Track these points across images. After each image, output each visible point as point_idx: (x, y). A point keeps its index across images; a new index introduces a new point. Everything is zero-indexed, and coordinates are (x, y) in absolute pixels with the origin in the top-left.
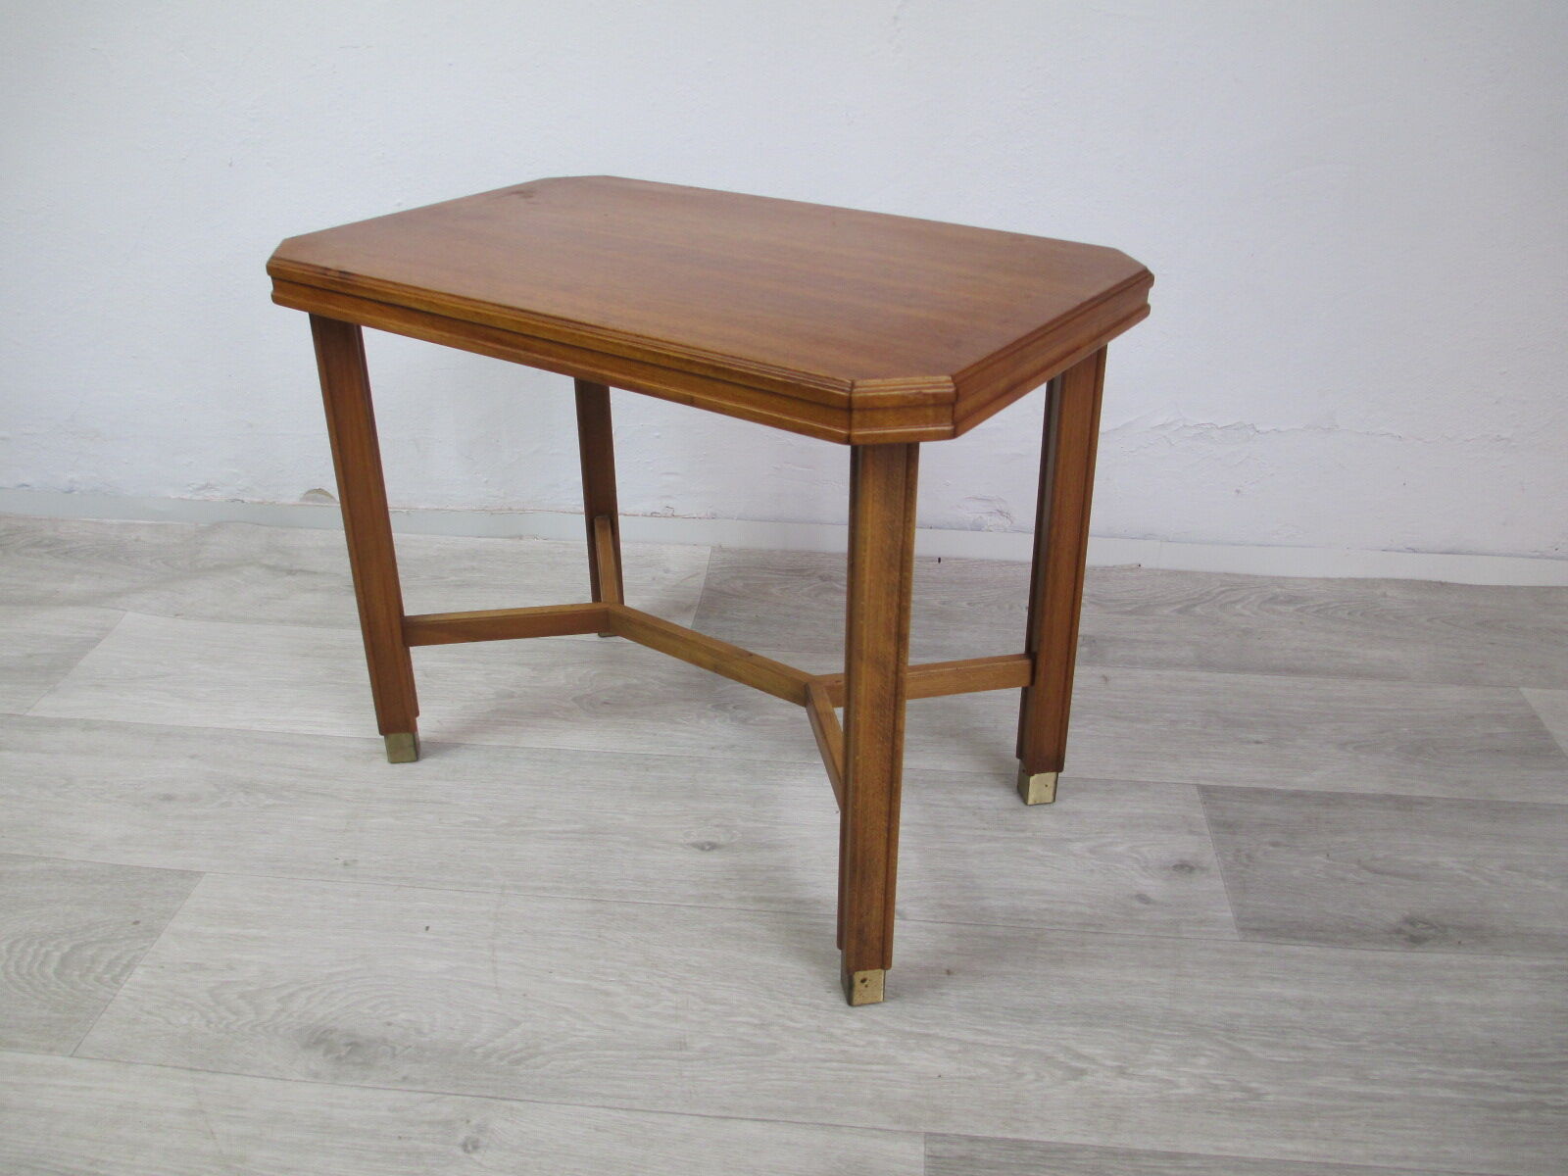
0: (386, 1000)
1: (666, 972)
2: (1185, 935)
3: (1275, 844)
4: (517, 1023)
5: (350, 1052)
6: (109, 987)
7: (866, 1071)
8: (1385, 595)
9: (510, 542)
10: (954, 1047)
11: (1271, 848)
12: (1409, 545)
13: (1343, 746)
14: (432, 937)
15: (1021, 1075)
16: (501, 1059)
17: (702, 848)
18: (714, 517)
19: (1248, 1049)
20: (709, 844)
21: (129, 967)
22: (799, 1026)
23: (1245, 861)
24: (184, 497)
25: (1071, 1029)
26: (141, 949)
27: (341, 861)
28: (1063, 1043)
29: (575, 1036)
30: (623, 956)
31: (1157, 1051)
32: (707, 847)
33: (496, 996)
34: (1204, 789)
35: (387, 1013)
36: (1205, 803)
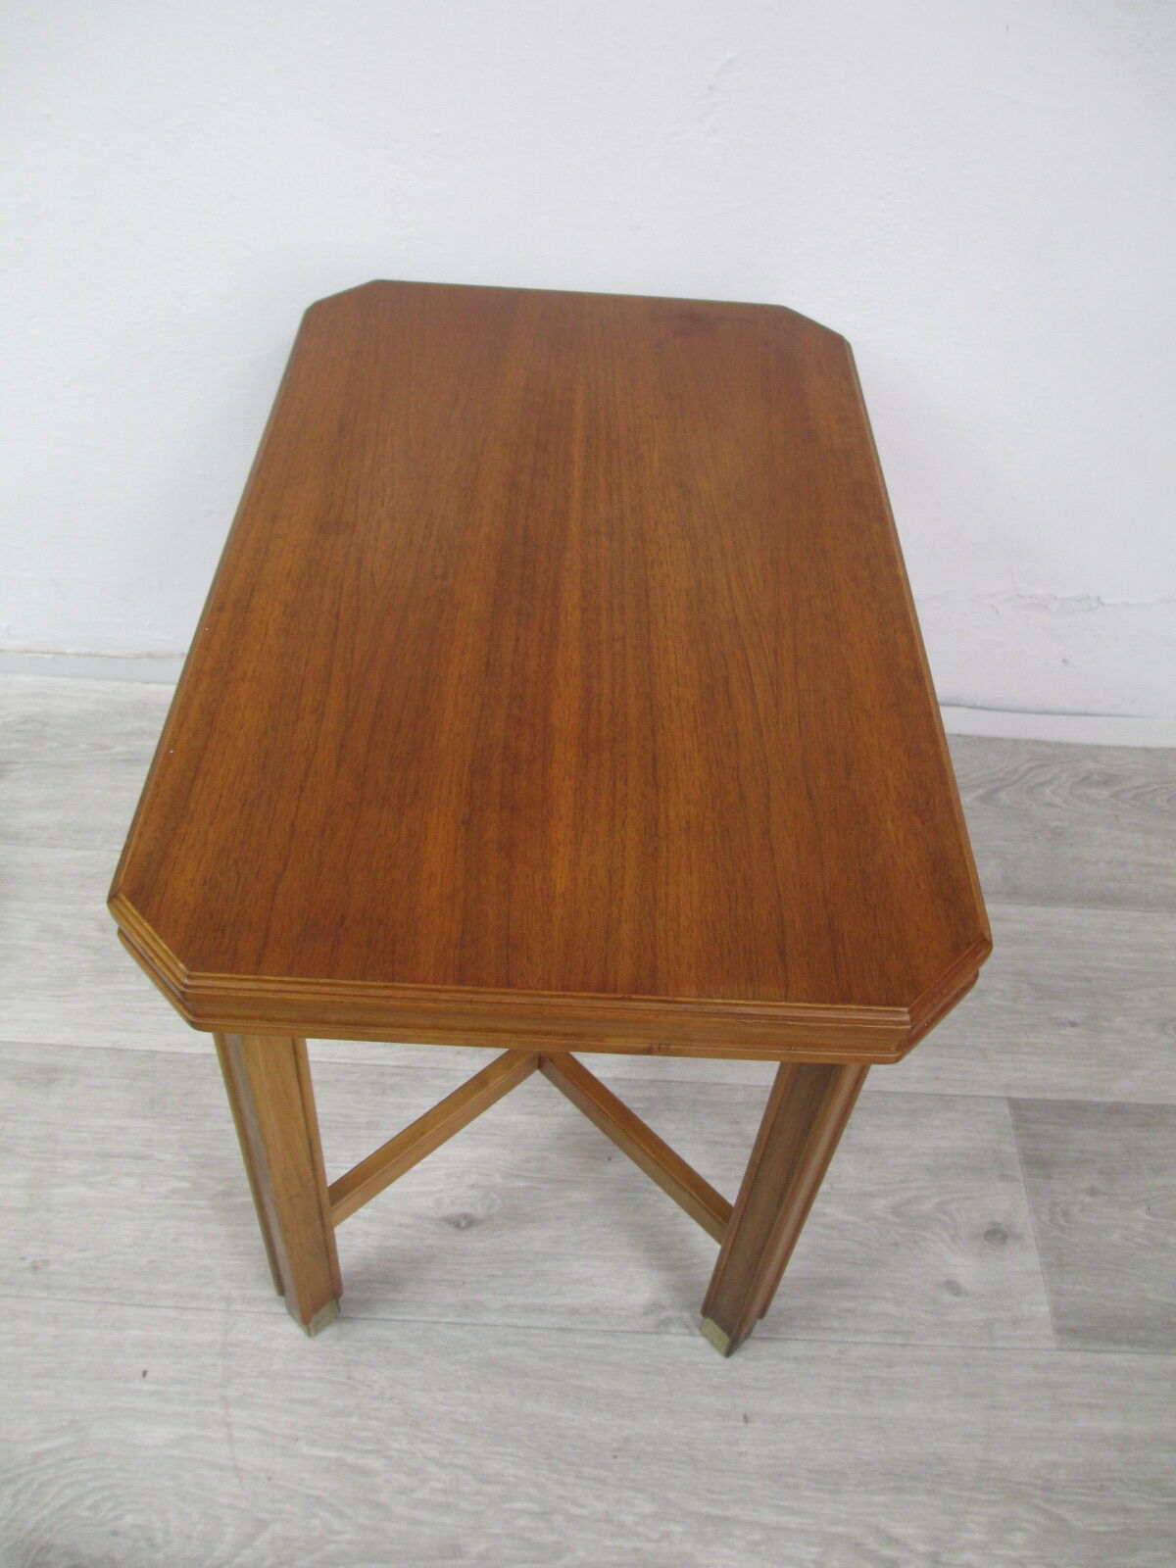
0: (106, 1493)
1: (429, 1432)
2: (1000, 1344)
3: (1093, 1192)
4: (263, 1525)
10: (756, 1536)
11: (1088, 1199)
13: (1163, 1026)
14: (153, 1388)
17: (458, 1226)
19: (1067, 1515)
20: (465, 1216)
22: (585, 1512)
23: (1062, 1221)
25: (881, 1499)
27: (27, 1264)
28: (873, 1520)
29: (333, 1542)
30: (378, 1409)
31: (971, 1525)
32: (463, 1223)
33: (236, 1481)
34: (1015, 1104)
35: (111, 1515)
36: (1017, 1129)
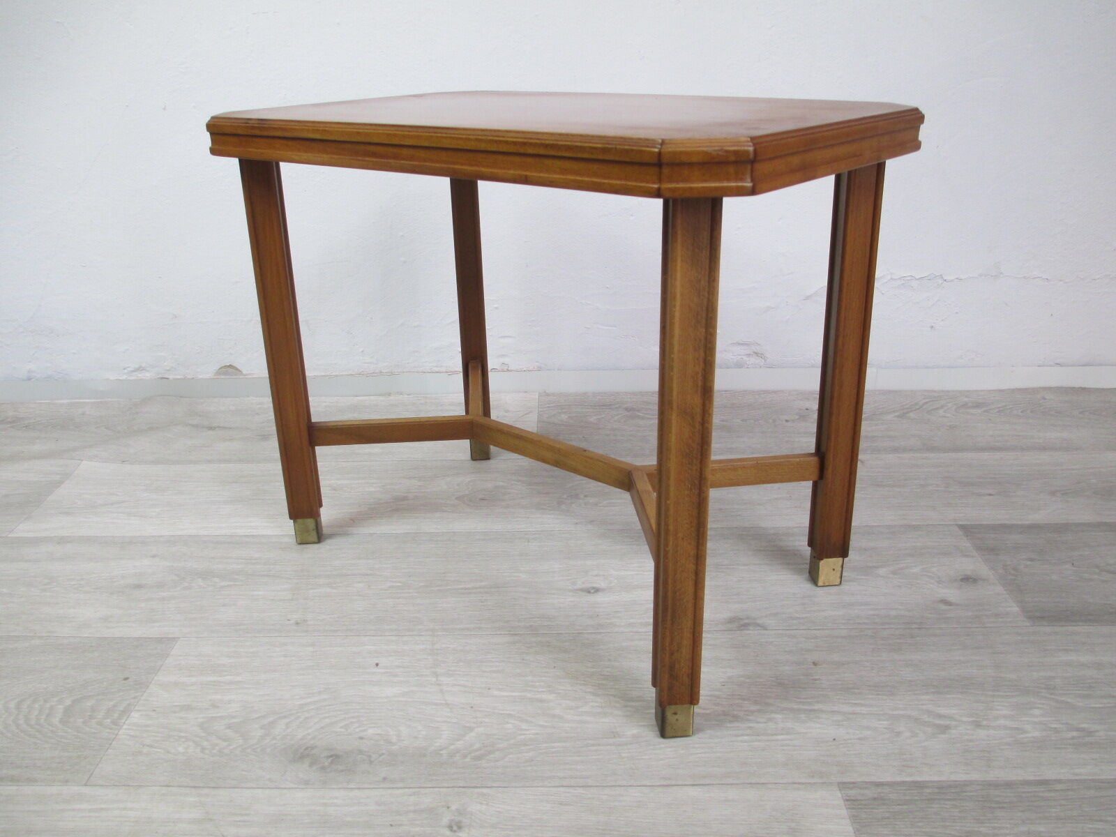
0: (354, 720)
2: (988, 625)
3: (1031, 560)
4: (471, 729)
5: (332, 763)
6: (111, 729)
7: (773, 740)
8: (1044, 398)
9: (381, 398)
11: (1029, 563)
12: (1058, 361)
13: (1053, 493)
14: (383, 671)
15: (899, 734)
16: (465, 756)
17: (589, 592)
18: (540, 369)
19: (1069, 700)
20: (593, 588)
21: (126, 712)
23: (1013, 572)
24: (120, 378)
25: (926, 697)
26: (134, 698)
27: (292, 622)
28: (924, 707)
29: (524, 734)
30: (547, 672)
31: (999, 707)
32: (592, 591)
33: (449, 710)
34: (962, 527)
35: (357, 730)
36: (967, 536)
